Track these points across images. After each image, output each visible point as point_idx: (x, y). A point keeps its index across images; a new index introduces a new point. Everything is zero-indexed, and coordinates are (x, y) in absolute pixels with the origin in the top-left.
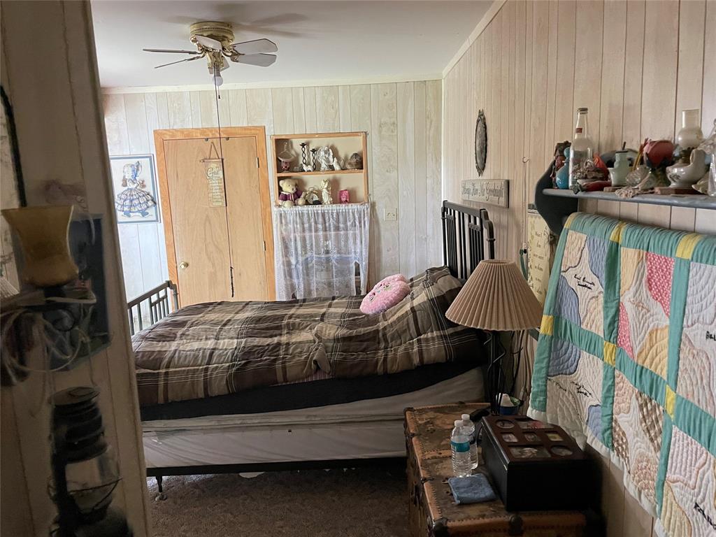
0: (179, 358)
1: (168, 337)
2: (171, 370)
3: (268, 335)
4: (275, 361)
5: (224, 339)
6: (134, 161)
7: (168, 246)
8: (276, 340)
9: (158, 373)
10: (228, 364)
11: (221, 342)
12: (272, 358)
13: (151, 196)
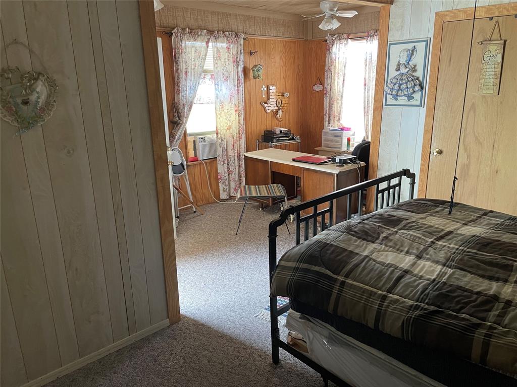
0: (364, 268)
1: (371, 236)
2: (349, 281)
3: (487, 274)
4: (478, 326)
5: (428, 259)
6: (410, 46)
7: (426, 131)
8: (494, 287)
9: (336, 279)
10: (411, 302)
11: (422, 263)
12: (475, 320)
13: (419, 81)
